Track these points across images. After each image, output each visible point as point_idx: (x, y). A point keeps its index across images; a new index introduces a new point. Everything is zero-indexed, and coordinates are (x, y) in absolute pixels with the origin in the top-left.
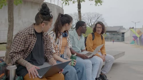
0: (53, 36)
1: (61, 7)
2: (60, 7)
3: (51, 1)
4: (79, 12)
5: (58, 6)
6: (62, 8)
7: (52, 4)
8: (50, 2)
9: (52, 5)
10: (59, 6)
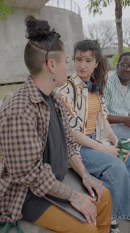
0: (68, 93)
1: (77, 13)
2: (74, 13)
3: (58, 2)
4: (119, 25)
5: (71, 12)
6: (79, 15)
7: (61, 9)
8: (56, 6)
9: (61, 11)
10: (73, 11)
